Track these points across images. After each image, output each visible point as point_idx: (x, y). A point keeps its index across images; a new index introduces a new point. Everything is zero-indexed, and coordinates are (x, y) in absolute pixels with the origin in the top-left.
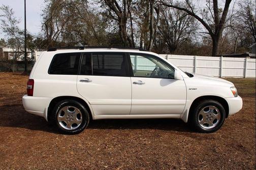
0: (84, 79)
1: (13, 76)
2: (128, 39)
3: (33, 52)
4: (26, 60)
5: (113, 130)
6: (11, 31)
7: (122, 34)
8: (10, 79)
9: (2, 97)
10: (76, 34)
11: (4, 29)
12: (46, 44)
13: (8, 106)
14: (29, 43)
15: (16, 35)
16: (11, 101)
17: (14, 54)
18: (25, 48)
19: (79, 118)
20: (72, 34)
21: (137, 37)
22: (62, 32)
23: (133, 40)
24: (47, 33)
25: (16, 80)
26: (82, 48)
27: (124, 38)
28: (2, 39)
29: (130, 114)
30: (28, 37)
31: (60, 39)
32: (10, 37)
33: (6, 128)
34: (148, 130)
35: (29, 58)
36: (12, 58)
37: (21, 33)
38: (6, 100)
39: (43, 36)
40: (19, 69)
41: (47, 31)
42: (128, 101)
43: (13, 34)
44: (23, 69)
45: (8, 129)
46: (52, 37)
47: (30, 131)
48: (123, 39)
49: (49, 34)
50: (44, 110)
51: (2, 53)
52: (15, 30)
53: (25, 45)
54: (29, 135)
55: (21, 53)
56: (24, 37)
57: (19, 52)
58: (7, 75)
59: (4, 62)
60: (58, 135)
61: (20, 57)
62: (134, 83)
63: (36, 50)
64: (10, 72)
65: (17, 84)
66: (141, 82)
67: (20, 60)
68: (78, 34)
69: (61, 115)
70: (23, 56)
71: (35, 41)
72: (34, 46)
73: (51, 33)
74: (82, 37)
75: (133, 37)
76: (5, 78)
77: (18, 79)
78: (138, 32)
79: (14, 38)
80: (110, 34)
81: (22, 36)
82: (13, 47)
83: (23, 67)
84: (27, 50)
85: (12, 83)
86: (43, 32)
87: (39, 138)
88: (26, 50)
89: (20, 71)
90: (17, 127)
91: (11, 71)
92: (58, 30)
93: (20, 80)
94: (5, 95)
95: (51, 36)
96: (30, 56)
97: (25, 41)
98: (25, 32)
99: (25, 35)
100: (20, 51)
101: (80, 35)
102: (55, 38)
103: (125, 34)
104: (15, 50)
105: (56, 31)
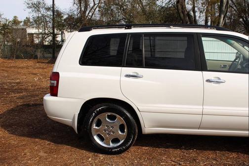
0: (132, 74)
1: (37, 65)
2: (189, 15)
3: (62, 33)
4: (54, 43)
5: (171, 150)
6: (36, 7)
7: (180, 7)
8: (34, 69)
9: (22, 92)
10: (117, 9)
11: (28, 4)
12: (79, 23)
13: (28, 105)
14: (58, 22)
15: (42, 12)
16: (33, 99)
17: (40, 36)
18: (53, 28)
19: (123, 131)
20: (112, 10)
21: (201, 12)
22: (100, 7)
23: (195, 16)
24: (81, 9)
25: (41, 70)
26: (129, 27)
27: (183, 13)
28: (27, 18)
29: (199, 128)
30: (57, 14)
31: (97, 16)
32: (36, 15)
33: (23, 138)
34: (227, 154)
35: (57, 41)
36: (37, 41)
37: (48, 9)
38: (26, 97)
39: (75, 13)
40: (46, 55)
41: (80, 5)
42: (198, 108)
43: (38, 11)
44: (51, 55)
45: (24, 140)
46: (87, 13)
47: (53, 146)
48: (182, 15)
49: (83, 9)
50: (73, 117)
51: (25, 36)
52: (41, 5)
53: (53, 24)
54: (51, 152)
55: (47, 34)
56: (52, 14)
57: (45, 34)
58: (31, 63)
59: (27, 46)
60: (91, 154)
61: (47, 40)
62: (207, 81)
63: (67, 30)
64: (34, 59)
65: (42, 75)
66: (219, 79)
67: (46, 43)
68: (120, 9)
69: (97, 126)
70: (50, 38)
71: (65, 20)
72: (64, 26)
73: (86, 8)
74: (125, 13)
75: (194, 12)
76: (27, 67)
77: (43, 68)
78: (202, 4)
79: (40, 15)
80: (163, 7)
81: (50, 13)
82: (38, 28)
83: (51, 53)
84: (56, 31)
85: (36, 74)
86: (76, 7)
87: (65, 157)
88: (54, 31)
89: (46, 58)
90: (36, 137)
91: (36, 57)
92: (95, 4)
93: (45, 70)
94: (26, 90)
95: (85, 12)
96: (59, 38)
97: (53, 19)
98: (53, 7)
99: (53, 11)
100: (47, 31)
101: (123, 10)
102: (90, 14)
103: (183, 7)
104: (41, 31)
105: (92, 5)
